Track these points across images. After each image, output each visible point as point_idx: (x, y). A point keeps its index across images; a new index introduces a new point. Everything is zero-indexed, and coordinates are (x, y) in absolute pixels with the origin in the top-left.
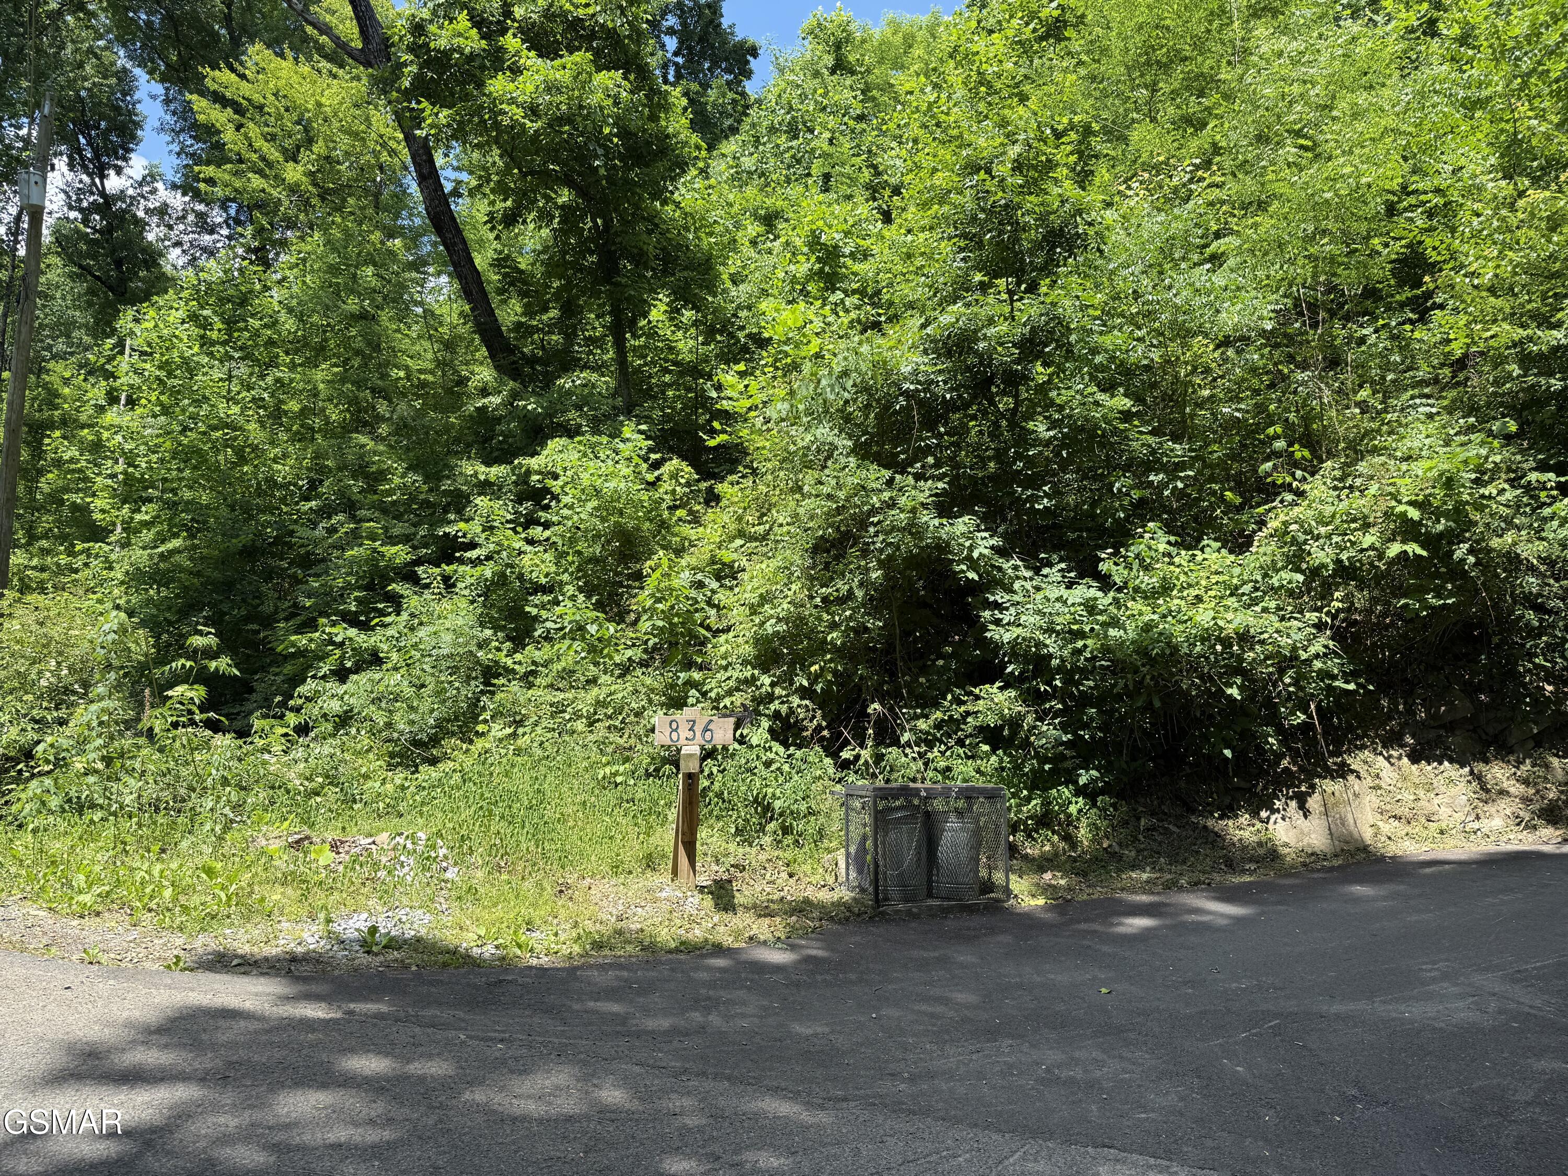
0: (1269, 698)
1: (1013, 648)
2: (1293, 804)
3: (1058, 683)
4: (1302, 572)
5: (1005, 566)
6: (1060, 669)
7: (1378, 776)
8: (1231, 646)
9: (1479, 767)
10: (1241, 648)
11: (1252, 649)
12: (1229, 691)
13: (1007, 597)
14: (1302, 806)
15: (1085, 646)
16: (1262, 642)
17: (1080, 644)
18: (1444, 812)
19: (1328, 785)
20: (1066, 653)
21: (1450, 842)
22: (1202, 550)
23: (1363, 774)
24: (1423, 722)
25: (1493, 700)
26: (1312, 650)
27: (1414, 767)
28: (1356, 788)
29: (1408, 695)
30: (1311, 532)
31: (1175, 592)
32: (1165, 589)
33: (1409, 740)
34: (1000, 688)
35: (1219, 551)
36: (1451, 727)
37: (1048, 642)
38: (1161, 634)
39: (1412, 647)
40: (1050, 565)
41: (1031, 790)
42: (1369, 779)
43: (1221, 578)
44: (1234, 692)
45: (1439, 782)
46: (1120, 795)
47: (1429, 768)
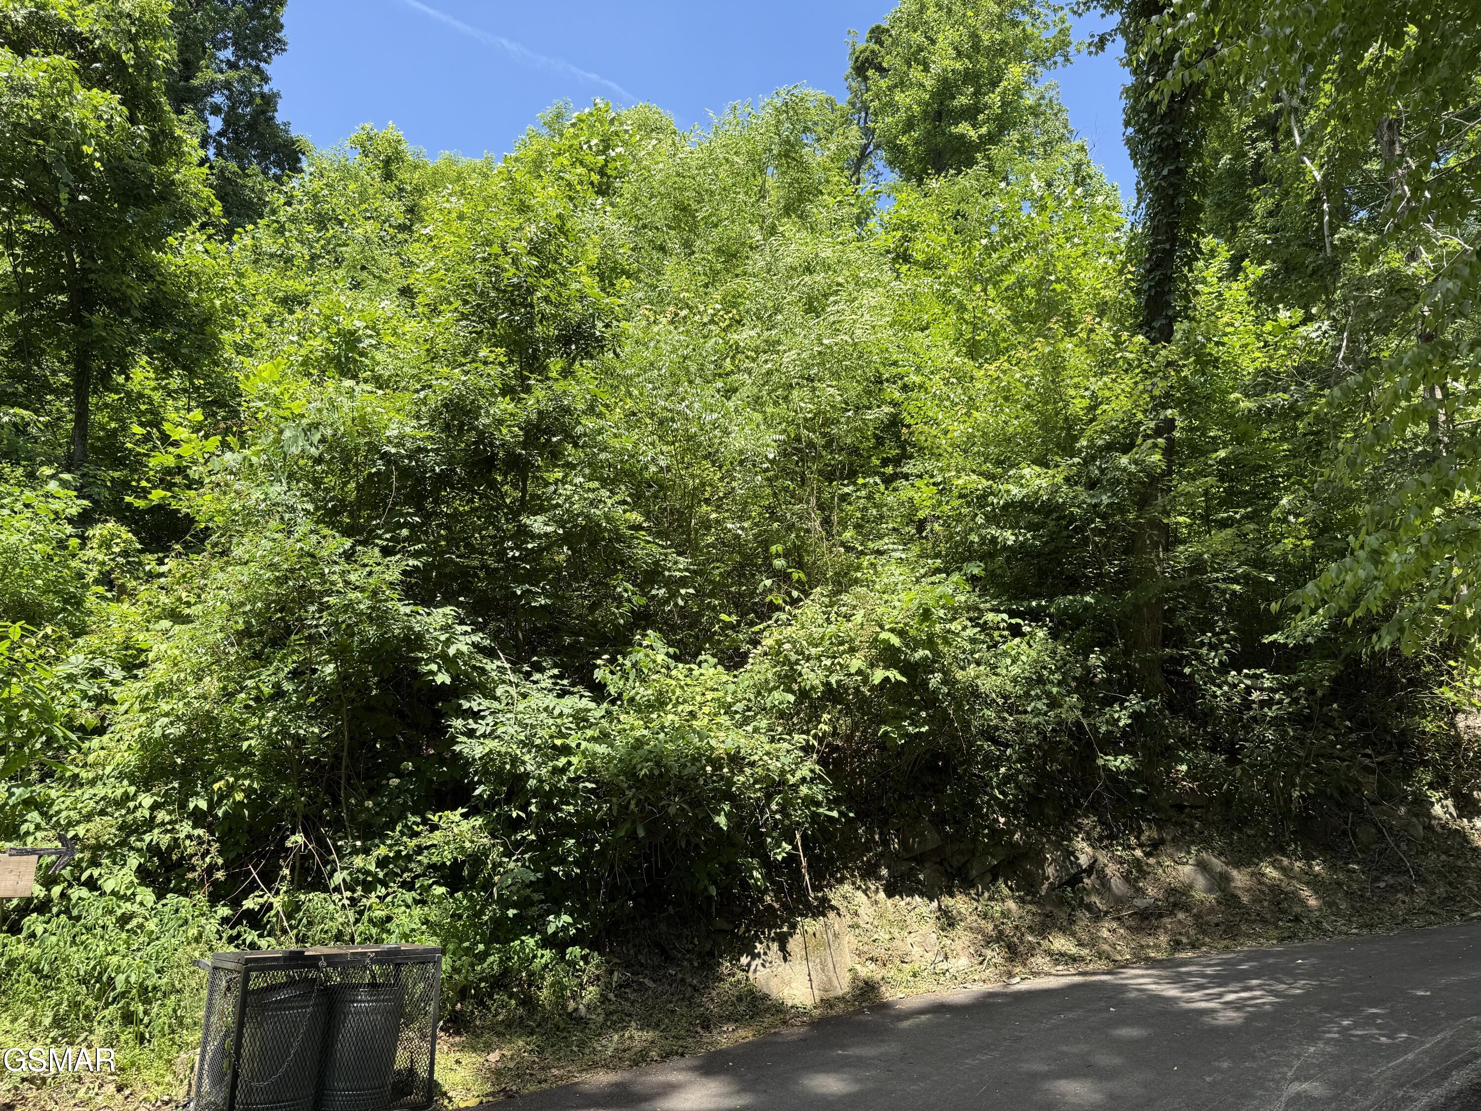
0: (757, 826)
1: (484, 766)
2: (775, 946)
3: (533, 808)
4: (793, 692)
5: (488, 667)
6: (536, 792)
7: (856, 914)
8: (721, 767)
9: (947, 901)
10: (731, 771)
11: (741, 771)
12: (717, 819)
13: (486, 703)
14: (783, 948)
15: (569, 763)
16: (752, 764)
17: (563, 761)
18: (917, 951)
19: (810, 925)
20: (544, 771)
21: (923, 986)
22: (700, 665)
23: (843, 911)
24: (897, 853)
25: (957, 831)
26: (798, 775)
27: (889, 902)
28: (836, 926)
29: (884, 826)
30: (803, 653)
31: (670, 706)
32: (660, 703)
33: (884, 872)
34: (462, 815)
35: (715, 666)
36: (920, 859)
37: (527, 758)
38: (650, 752)
39: (887, 775)
40: (541, 670)
41: (488, 943)
42: (848, 916)
43: (716, 695)
44: (721, 820)
45: (911, 918)
46: (594, 945)
47: (903, 903)
